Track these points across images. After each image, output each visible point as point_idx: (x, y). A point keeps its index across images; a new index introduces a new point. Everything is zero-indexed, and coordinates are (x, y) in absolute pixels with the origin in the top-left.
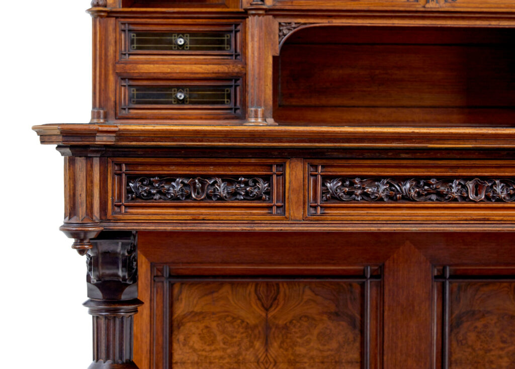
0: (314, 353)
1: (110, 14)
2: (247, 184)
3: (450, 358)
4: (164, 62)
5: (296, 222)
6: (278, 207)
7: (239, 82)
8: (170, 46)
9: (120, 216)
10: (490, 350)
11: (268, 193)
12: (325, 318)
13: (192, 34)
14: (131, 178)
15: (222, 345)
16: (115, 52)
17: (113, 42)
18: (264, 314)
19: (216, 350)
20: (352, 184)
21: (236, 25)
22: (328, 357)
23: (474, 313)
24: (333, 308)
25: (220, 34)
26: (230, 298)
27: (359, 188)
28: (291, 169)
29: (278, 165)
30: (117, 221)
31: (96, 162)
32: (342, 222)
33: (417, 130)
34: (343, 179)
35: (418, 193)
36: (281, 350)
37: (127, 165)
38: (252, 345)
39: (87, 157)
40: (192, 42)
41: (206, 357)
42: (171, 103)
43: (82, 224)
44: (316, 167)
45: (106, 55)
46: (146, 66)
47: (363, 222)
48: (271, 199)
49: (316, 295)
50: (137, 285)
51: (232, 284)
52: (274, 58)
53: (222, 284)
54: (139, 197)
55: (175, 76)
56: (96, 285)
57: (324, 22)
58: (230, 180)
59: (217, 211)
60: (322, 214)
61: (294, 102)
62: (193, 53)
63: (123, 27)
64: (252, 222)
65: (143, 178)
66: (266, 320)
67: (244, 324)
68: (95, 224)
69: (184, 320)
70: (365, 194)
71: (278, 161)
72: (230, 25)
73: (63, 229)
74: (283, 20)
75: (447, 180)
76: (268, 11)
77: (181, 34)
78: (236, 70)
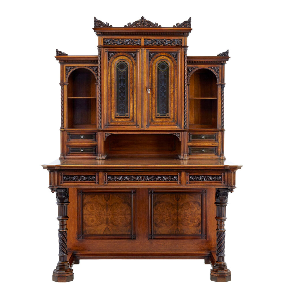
0: (119, 212)
1: (65, 131)
2: (90, 177)
3: (153, 213)
4: (78, 142)
5: (101, 186)
6: (97, 182)
7: (96, 147)
8: (80, 138)
9: (62, 185)
10: (164, 212)
11: (95, 179)
12: (122, 203)
13: (85, 135)
14: (64, 176)
15: (96, 210)
16: (66, 140)
17: (65, 137)
18: (106, 202)
19: (94, 211)
20: (114, 177)
21: (96, 133)
22: (122, 213)
23: (159, 202)
24: (124, 201)
25: (92, 135)
26: (98, 198)
27: (115, 178)
28: (100, 174)
29: (97, 173)
30: (61, 186)
31: (56, 172)
32: (111, 186)
33: (127, 166)
34: (112, 176)
35: (129, 179)
36: (111, 211)
37: (63, 173)
38: (103, 210)
39: (54, 172)
40: (85, 137)
41: (92, 213)
42: (80, 152)
43: (53, 187)
44: (106, 173)
45: (64, 140)
46: (74, 143)
47: (116, 186)
48: (95, 181)
49: (119, 197)
50: (68, 198)
51: (98, 195)
52: (104, 142)
53: (95, 195)
54: (66, 180)
55: (81, 145)
56: (58, 199)
57: (116, 133)
58: (86, 176)
59: (86, 183)
60: (107, 184)
61: (114, 149)
62: (85, 140)
63: (68, 134)
64: (91, 186)
65: (67, 176)
66: (107, 204)
67: (101, 205)
68: (56, 187)
69: (86, 204)
70: (117, 179)
71: (97, 172)
72: (94, 133)
73: (49, 188)
74: (106, 133)
75: (136, 176)
76: (102, 131)
77: (82, 135)
78: (96, 144)
